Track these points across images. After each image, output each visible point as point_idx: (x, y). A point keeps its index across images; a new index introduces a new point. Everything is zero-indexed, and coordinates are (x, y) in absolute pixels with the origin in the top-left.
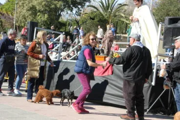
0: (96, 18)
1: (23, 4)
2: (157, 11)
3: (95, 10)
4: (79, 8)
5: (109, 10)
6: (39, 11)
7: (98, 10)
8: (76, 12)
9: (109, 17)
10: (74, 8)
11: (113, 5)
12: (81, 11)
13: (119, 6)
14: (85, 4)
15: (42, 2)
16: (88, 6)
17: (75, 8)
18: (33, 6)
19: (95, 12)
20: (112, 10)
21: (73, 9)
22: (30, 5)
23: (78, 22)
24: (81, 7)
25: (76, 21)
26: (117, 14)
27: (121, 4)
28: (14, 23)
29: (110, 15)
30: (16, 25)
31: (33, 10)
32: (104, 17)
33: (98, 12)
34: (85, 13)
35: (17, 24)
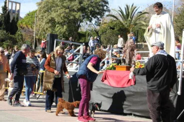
0: (115, 27)
1: (42, 16)
2: (179, 17)
3: (115, 19)
4: (98, 18)
5: (129, 19)
6: (58, 23)
7: (117, 19)
8: (96, 22)
9: (130, 26)
10: (93, 18)
11: (133, 13)
12: (100, 20)
13: (139, 14)
14: (104, 13)
15: (61, 14)
16: (108, 16)
17: (95, 18)
18: (52, 18)
19: (115, 21)
20: (132, 18)
21: (92, 19)
22: (49, 17)
23: (97, 33)
24: (101, 17)
25: (96, 31)
26: (137, 22)
27: (141, 12)
28: (34, 35)
29: (130, 24)
30: (36, 38)
31: (52, 22)
32: (124, 25)
33: (118, 22)
34: (105, 23)
35: (37, 37)
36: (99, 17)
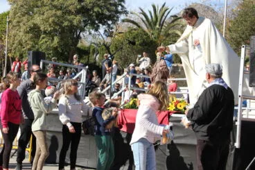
0: (136, 40)
1: (18, 22)
2: (234, 24)
3: (135, 27)
4: (109, 25)
5: (157, 26)
6: (45, 32)
7: (139, 27)
8: (105, 31)
9: (158, 38)
10: (101, 25)
11: (164, 18)
12: (112, 28)
13: (173, 18)
14: (118, 17)
15: (49, 18)
16: (123, 21)
17: (103, 24)
18: (35, 25)
19: (135, 30)
20: (161, 25)
21: (99, 26)
22: (30, 24)
23: (107, 48)
24: (114, 23)
25: (105, 46)
26: (170, 32)
27: (175, 16)
28: (6, 52)
29: (159, 34)
30: (8, 57)
31: (35, 31)
32: (149, 37)
33: (140, 31)
34: (120, 33)
35: (10, 55)
36: (110, 22)
